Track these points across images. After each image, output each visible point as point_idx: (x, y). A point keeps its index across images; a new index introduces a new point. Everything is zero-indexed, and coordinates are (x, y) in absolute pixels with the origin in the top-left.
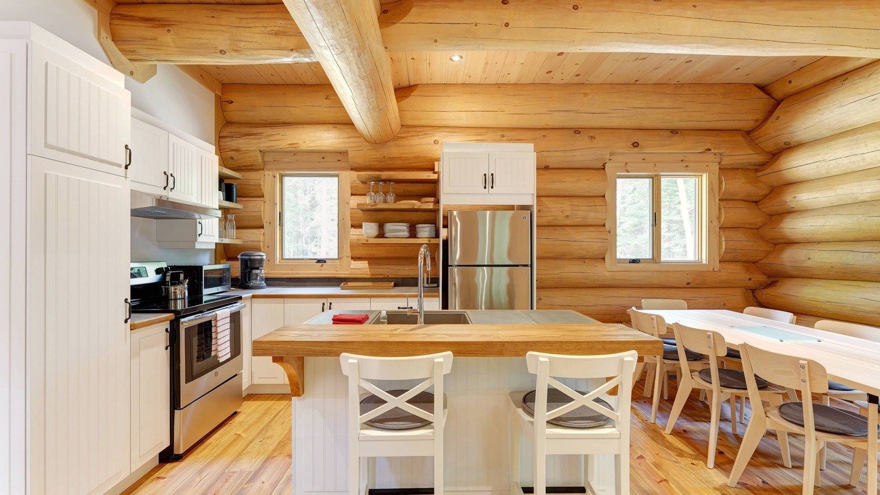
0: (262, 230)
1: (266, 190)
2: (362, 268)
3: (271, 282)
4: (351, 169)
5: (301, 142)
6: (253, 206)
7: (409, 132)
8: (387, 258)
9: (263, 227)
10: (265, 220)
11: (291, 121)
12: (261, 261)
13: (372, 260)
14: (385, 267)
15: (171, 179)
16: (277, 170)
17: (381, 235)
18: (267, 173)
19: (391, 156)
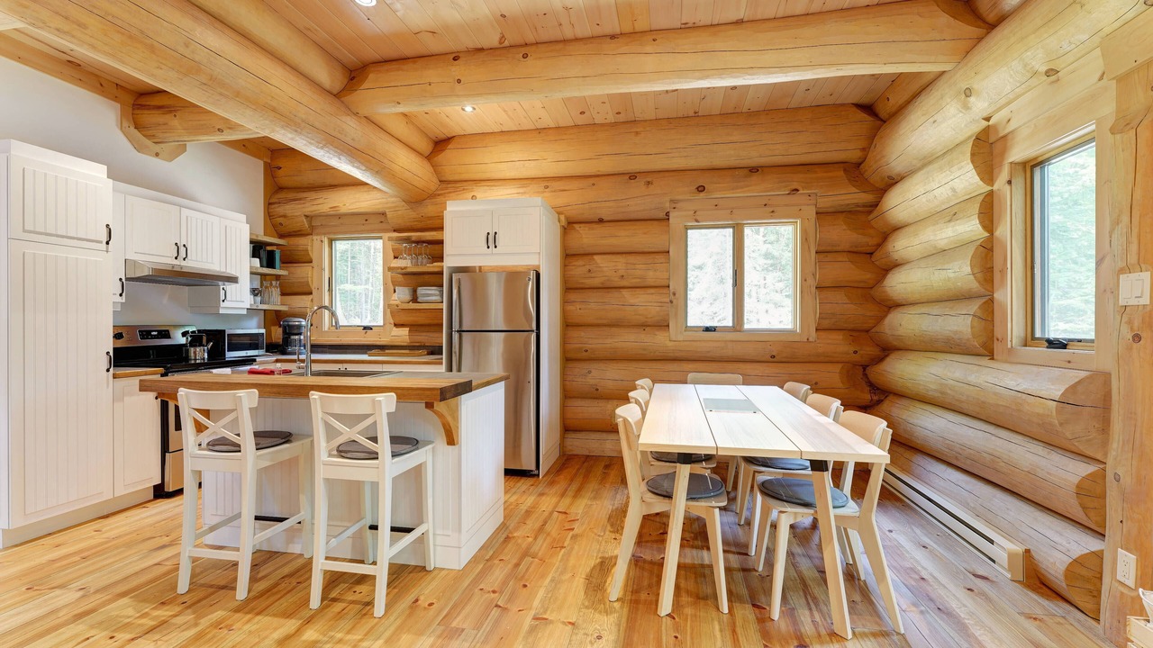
0: (311, 297)
1: (314, 256)
2: (402, 335)
3: (316, 348)
4: (394, 231)
5: (341, 205)
6: (301, 272)
7: (447, 188)
8: (429, 325)
9: (311, 293)
10: (314, 286)
11: (336, 183)
12: (299, 327)
13: (414, 327)
14: (425, 334)
15: (182, 250)
16: (325, 234)
17: (415, 299)
18: (315, 238)
19: (429, 215)
